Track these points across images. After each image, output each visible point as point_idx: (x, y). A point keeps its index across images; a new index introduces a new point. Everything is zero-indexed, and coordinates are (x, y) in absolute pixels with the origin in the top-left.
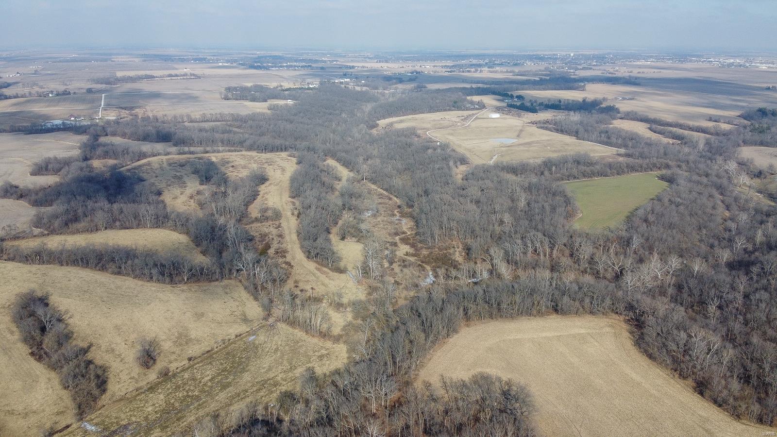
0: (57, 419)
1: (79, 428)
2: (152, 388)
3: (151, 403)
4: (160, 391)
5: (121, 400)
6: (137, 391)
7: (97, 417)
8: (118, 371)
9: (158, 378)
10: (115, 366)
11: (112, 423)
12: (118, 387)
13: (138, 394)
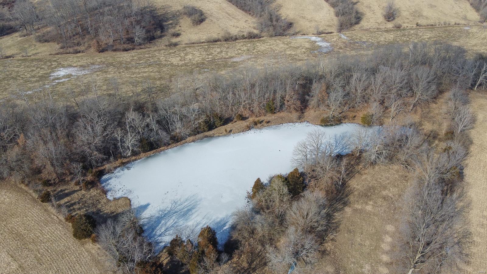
0: (327, 28)
1: (338, 35)
2: (387, 31)
3: (384, 37)
4: (392, 33)
5: (366, 30)
6: (377, 29)
7: (349, 34)
8: (370, 17)
9: (393, 27)
10: (368, 14)
11: (357, 39)
12: (366, 24)
13: (378, 31)
